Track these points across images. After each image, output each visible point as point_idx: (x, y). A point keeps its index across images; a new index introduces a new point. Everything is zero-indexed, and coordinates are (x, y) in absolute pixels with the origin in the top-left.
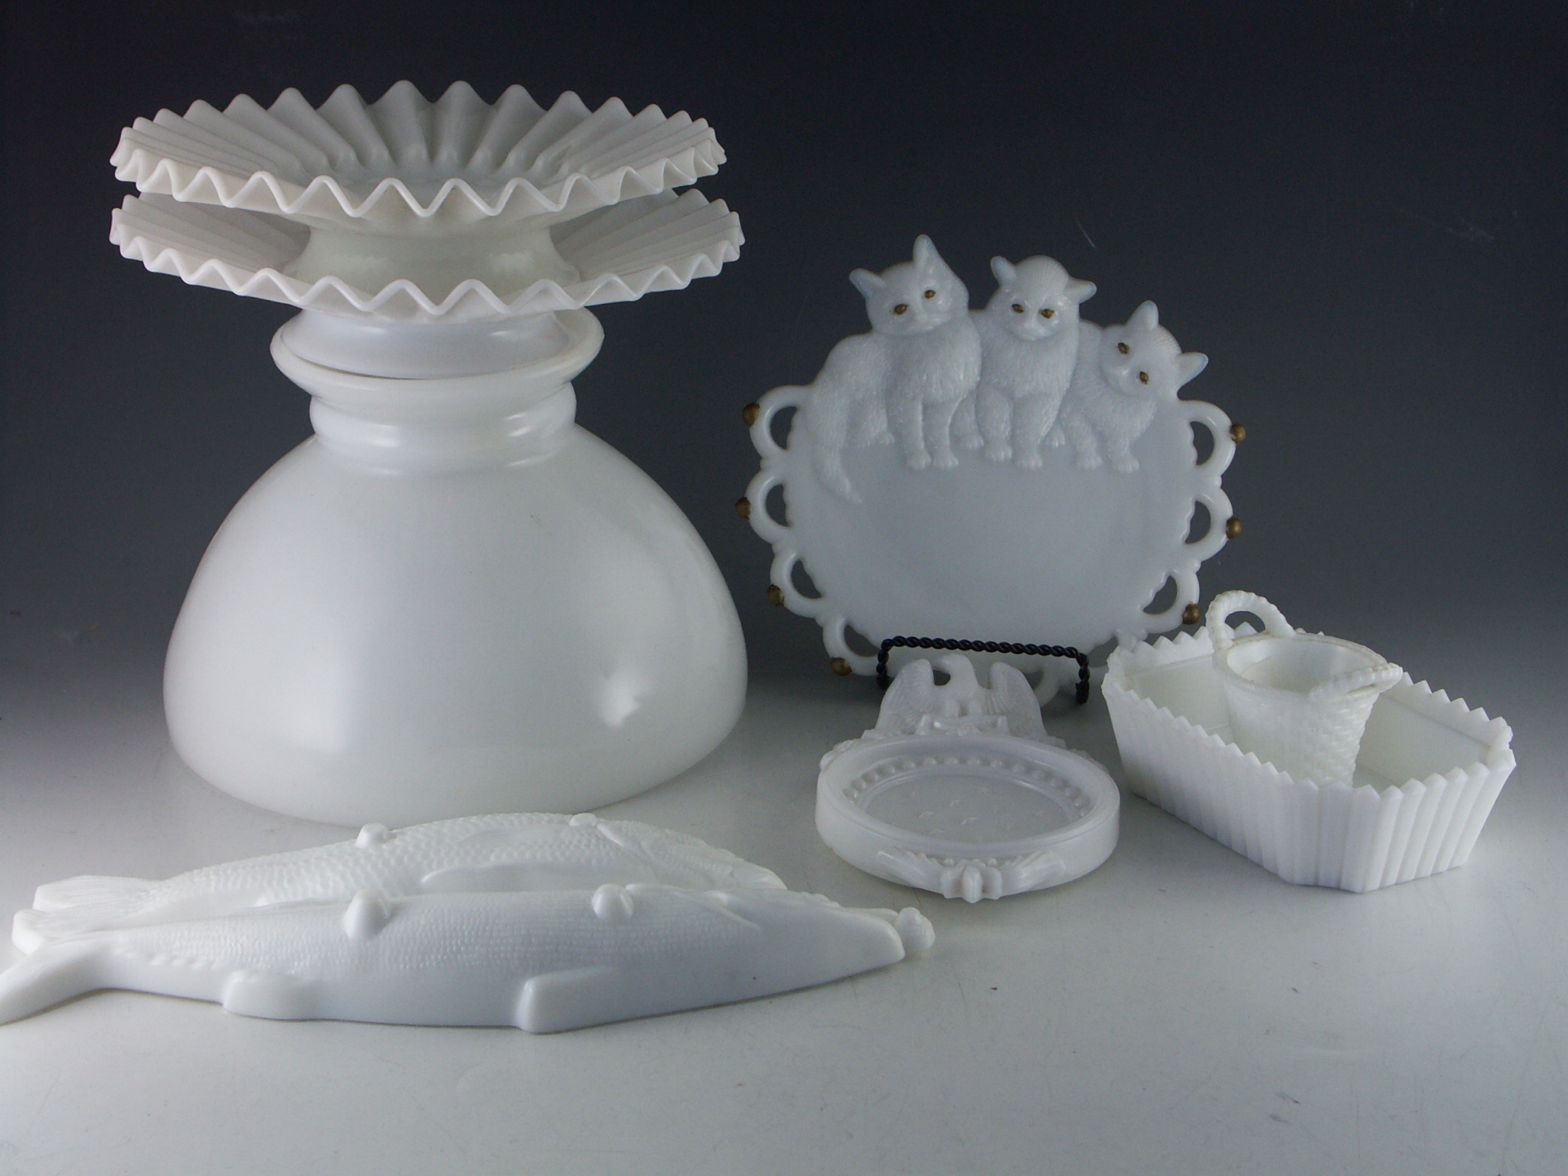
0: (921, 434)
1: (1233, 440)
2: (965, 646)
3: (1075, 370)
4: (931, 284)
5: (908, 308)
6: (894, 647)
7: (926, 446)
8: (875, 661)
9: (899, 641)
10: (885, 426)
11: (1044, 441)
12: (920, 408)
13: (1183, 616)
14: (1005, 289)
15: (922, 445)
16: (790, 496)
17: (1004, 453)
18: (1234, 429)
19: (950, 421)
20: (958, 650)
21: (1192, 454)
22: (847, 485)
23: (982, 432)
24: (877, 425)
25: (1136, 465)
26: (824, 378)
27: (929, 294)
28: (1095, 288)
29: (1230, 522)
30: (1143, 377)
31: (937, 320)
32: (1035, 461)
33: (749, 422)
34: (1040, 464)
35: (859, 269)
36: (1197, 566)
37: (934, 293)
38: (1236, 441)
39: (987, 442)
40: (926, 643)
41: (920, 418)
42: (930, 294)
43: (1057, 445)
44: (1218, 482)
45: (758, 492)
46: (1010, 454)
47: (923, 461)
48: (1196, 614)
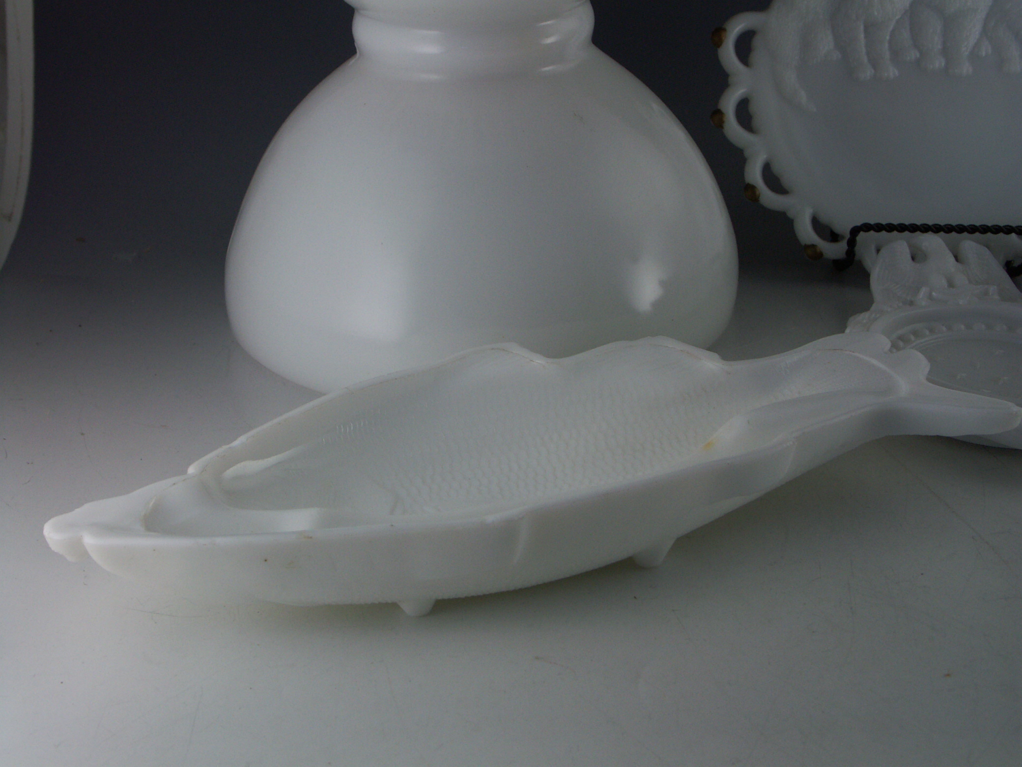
2: (936, 229)
6: (862, 233)
7: (869, 60)
8: (842, 246)
9: (867, 227)
12: (862, 28)
15: (865, 59)
16: (755, 108)
17: (939, 63)
19: (888, 38)
20: (930, 232)
23: (917, 46)
24: (825, 44)
32: (966, 69)
33: (718, 43)
34: (971, 71)
39: (922, 54)
40: (901, 228)
41: (862, 36)
43: (984, 53)
45: (729, 104)
46: (943, 64)
47: (868, 73)
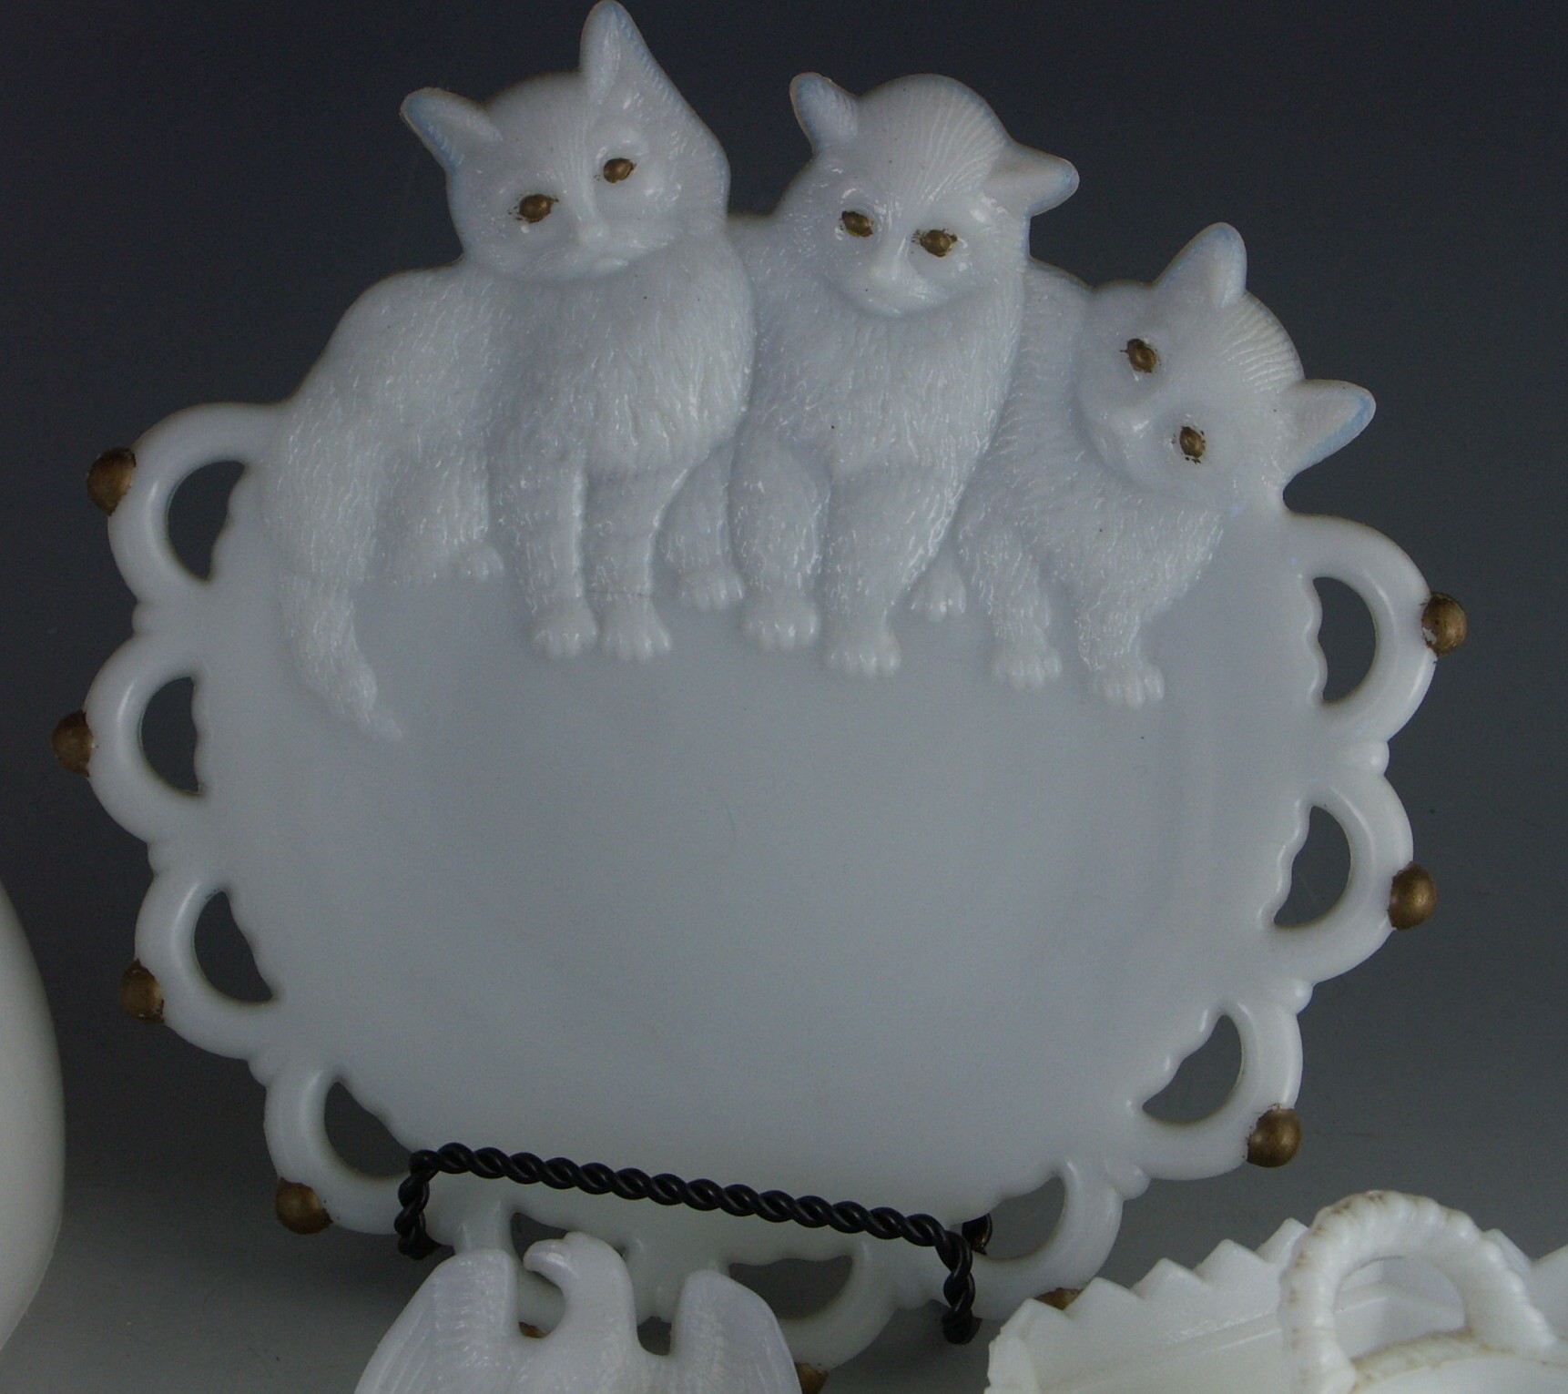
0: (576, 561)
1: (1429, 644)
2: (667, 1191)
3: (1007, 404)
4: (627, 141)
5: (555, 207)
6: (442, 1171)
7: (589, 592)
9: (460, 1157)
10: (480, 528)
11: (906, 599)
12: (578, 484)
13: (1250, 1144)
14: (829, 165)
15: (576, 589)
16: (208, 711)
17: (797, 626)
18: (1433, 612)
19: (655, 525)
21: (1312, 671)
22: (366, 687)
23: (740, 563)
24: (459, 523)
25: (1156, 686)
26: (321, 384)
27: (616, 169)
28: (1076, 180)
29: (1403, 883)
30: (1191, 443)
31: (636, 242)
32: (879, 654)
33: (106, 502)
34: (893, 662)
35: (426, 90)
36: (1301, 995)
37: (631, 167)
38: (1436, 649)
39: (751, 591)
41: (577, 511)
42: (620, 169)
43: (943, 609)
44: (1378, 758)
45: (120, 699)
46: (812, 629)
47: (574, 634)
48: (1287, 1139)
